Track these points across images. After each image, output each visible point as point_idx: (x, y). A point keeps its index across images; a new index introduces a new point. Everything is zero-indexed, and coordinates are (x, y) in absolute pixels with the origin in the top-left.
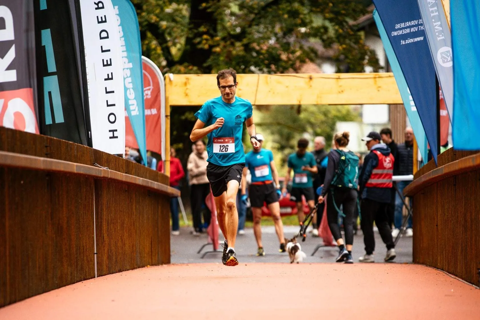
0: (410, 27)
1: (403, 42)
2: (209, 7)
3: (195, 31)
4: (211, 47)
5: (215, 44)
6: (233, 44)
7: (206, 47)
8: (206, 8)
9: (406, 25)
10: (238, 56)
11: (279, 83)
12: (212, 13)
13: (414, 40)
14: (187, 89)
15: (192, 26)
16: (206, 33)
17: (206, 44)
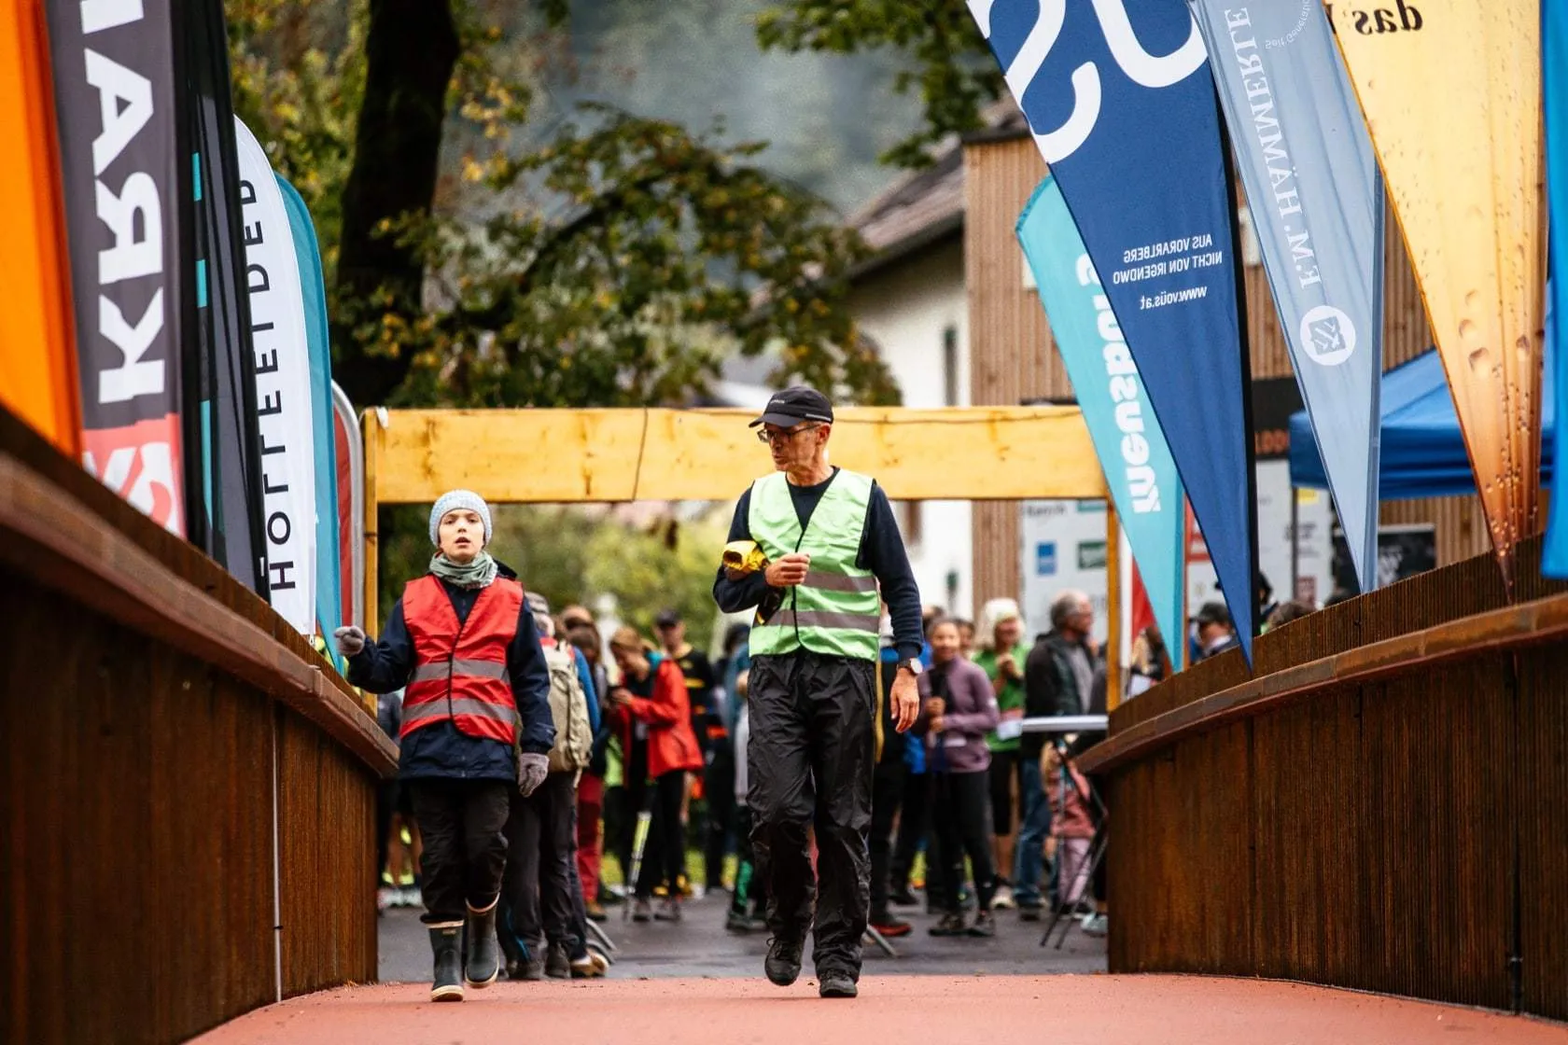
0: (1167, 258)
1: (1147, 303)
2: (402, 233)
3: (359, 304)
4: (408, 350)
5: (419, 340)
6: (472, 343)
7: (394, 349)
8: (390, 236)
9: (1156, 252)
10: (489, 378)
11: (709, 435)
12: (410, 248)
13: (1179, 297)
14: (430, 453)
15: (349, 287)
16: (394, 308)
17: (392, 340)
